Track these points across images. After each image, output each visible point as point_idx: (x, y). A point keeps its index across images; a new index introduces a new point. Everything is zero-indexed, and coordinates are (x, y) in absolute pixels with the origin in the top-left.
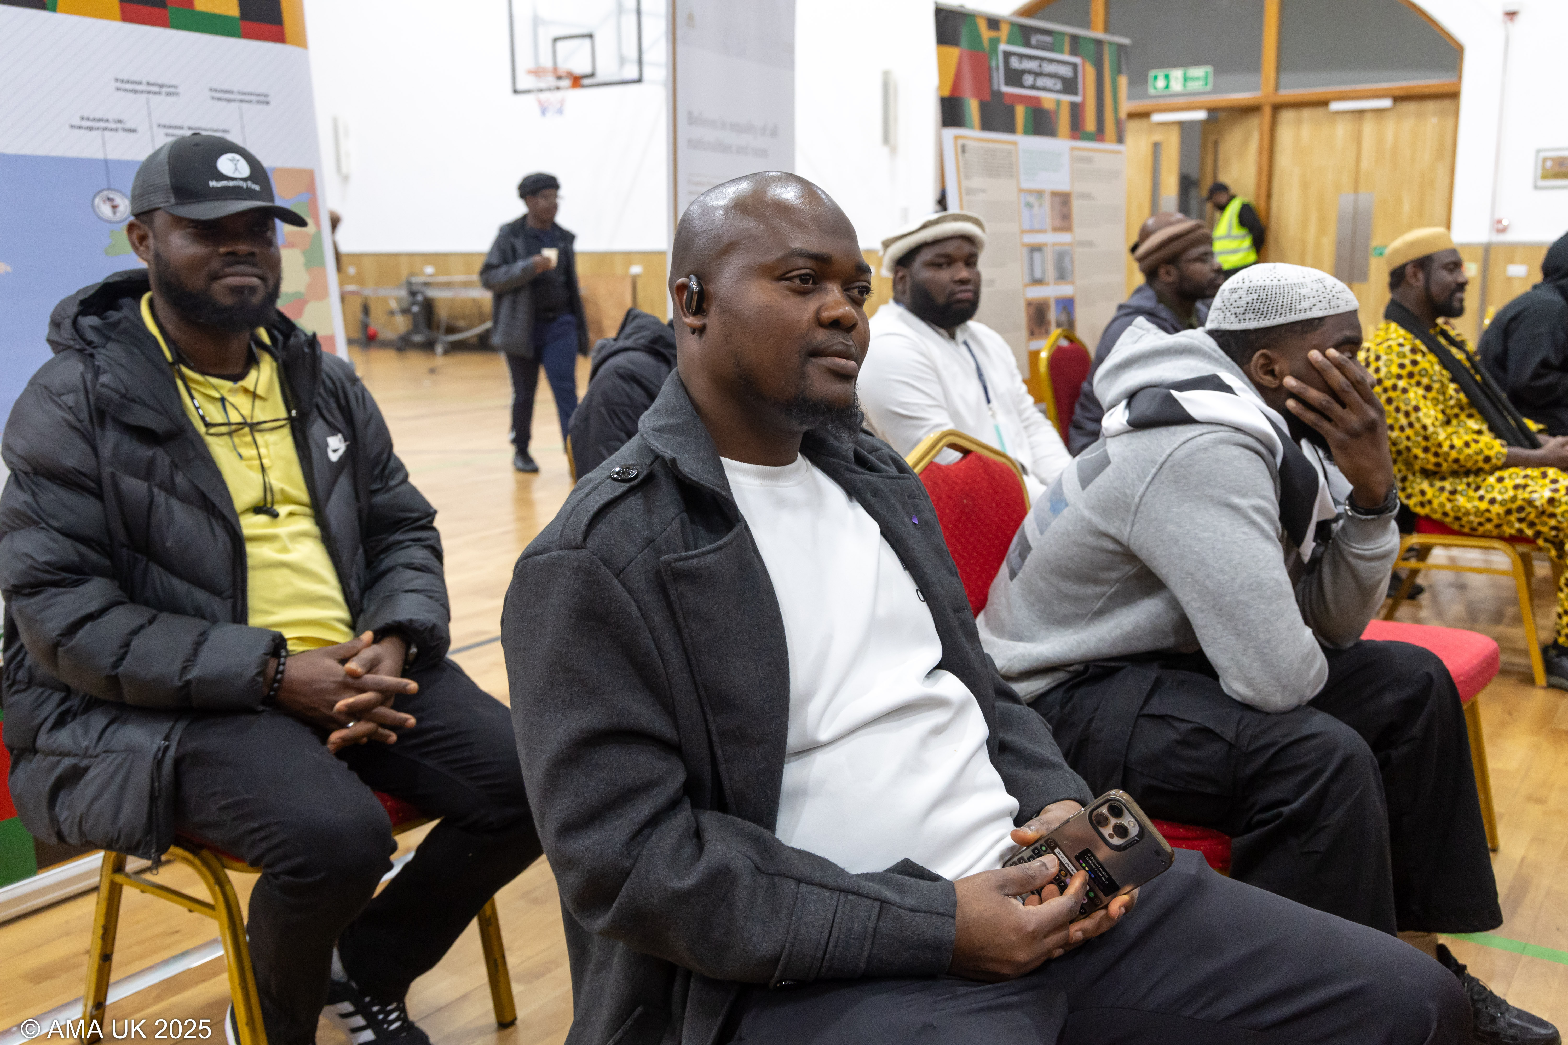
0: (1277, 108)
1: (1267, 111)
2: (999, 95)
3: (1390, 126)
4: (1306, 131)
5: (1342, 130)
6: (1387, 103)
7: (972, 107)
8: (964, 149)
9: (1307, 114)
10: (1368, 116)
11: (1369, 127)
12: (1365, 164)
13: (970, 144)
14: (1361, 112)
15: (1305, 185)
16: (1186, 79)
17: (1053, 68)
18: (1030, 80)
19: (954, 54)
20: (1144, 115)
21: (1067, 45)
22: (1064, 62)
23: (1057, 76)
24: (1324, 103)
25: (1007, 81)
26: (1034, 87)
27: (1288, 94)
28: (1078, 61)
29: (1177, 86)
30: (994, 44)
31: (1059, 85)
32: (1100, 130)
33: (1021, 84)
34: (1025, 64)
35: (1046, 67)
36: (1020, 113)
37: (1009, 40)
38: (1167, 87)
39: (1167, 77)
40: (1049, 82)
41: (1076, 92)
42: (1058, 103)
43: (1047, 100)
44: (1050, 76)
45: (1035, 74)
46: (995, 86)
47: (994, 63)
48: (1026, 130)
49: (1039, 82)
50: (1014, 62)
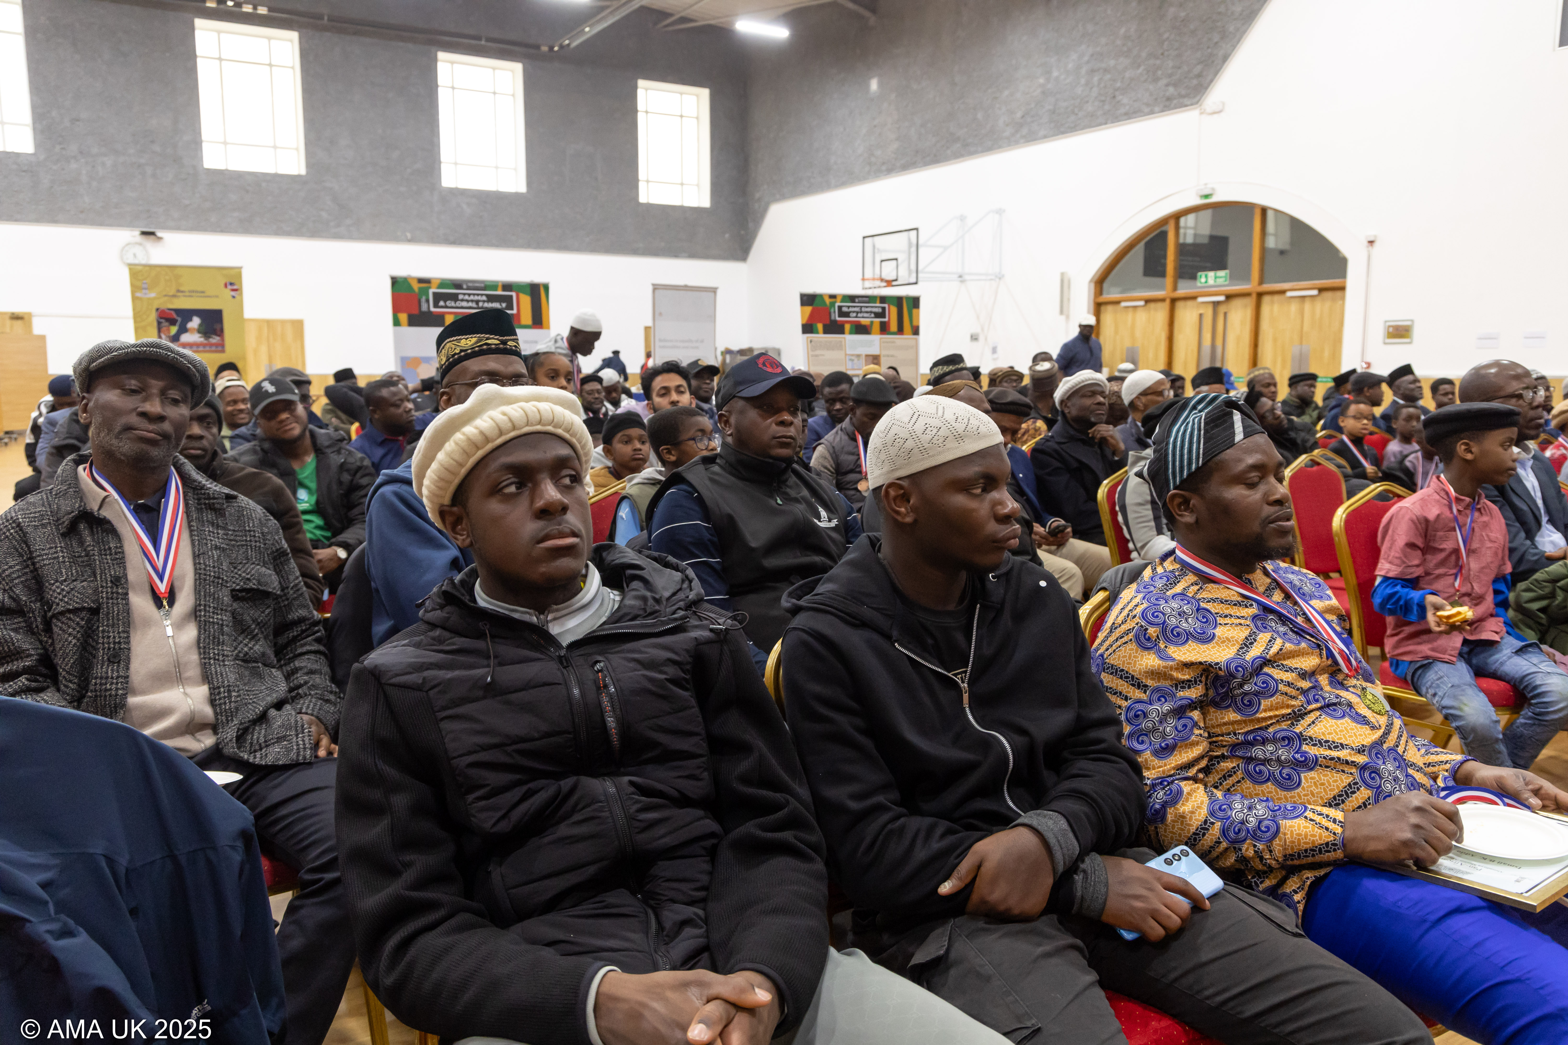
0: (1260, 295)
1: (1254, 296)
2: (835, 321)
3: (1318, 305)
4: (1276, 307)
5: (1294, 307)
6: (1315, 292)
7: (820, 326)
8: (811, 341)
9: (1276, 298)
10: (1307, 299)
11: (1307, 306)
12: (1305, 328)
13: (814, 339)
14: (1304, 297)
15: (1275, 340)
16: (1216, 277)
17: (869, 310)
18: (854, 315)
19: (809, 309)
20: (1194, 298)
21: (878, 300)
22: (877, 307)
23: (871, 312)
24: (1283, 292)
25: (839, 316)
26: (856, 317)
27: (1267, 287)
28: (886, 306)
29: (1211, 282)
30: (833, 304)
31: (873, 315)
32: (900, 330)
33: (849, 317)
34: (851, 309)
35: (863, 309)
36: (847, 327)
37: (842, 302)
38: (1206, 282)
39: (1206, 276)
40: (865, 315)
41: (885, 317)
42: (872, 322)
43: (865, 321)
44: (867, 312)
45: (857, 313)
46: (833, 318)
47: (832, 310)
48: (851, 333)
49: (859, 315)
50: (845, 309)
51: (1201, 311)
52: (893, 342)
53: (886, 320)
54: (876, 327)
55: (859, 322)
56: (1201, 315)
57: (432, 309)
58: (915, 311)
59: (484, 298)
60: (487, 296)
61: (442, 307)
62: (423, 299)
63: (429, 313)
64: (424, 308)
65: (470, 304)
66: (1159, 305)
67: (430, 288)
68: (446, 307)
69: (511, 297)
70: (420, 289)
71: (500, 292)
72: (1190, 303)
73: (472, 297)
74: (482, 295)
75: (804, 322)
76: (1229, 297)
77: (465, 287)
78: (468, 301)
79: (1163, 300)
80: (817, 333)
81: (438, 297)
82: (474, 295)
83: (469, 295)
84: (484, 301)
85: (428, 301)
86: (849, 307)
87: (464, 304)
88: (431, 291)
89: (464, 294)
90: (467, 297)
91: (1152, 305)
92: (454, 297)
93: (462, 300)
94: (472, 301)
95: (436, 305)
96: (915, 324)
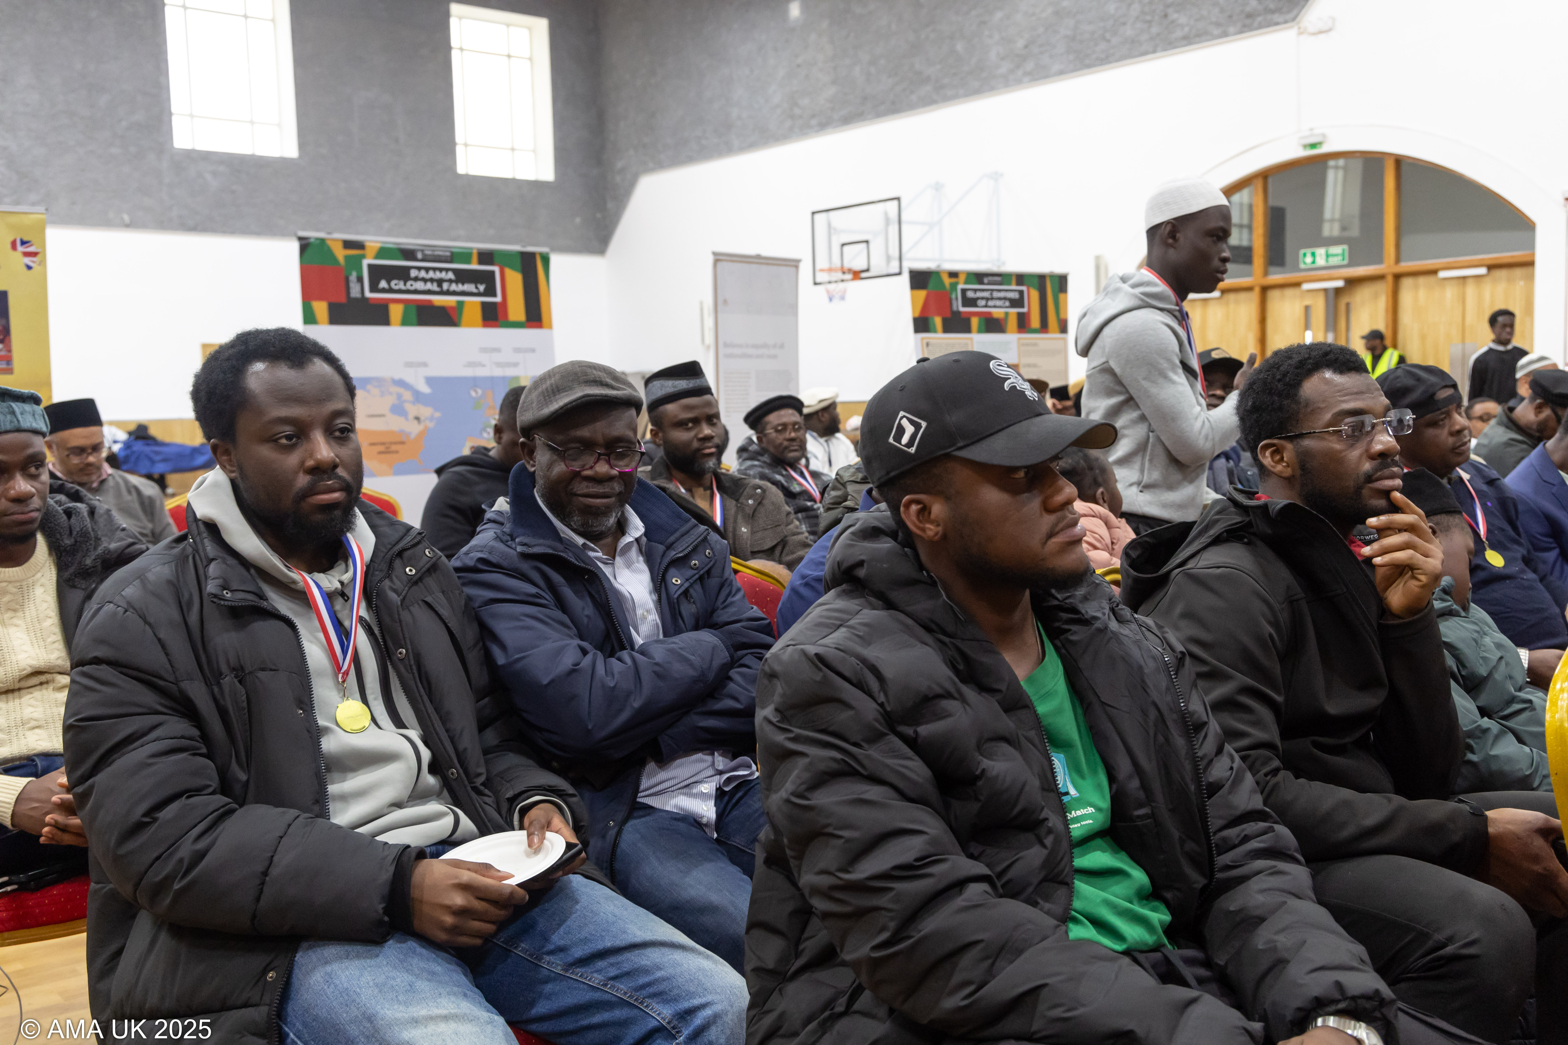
0: (1398, 277)
1: (1390, 279)
2: (959, 313)
3: (1487, 288)
4: (1422, 293)
5: (1450, 293)
6: (1483, 271)
7: (938, 321)
8: (928, 344)
9: (1423, 280)
10: (1470, 281)
11: (1471, 290)
12: (1469, 320)
13: (931, 341)
14: (1464, 279)
15: (1423, 337)
16: (1328, 256)
17: (1002, 295)
18: (983, 303)
19: (922, 294)
20: (1297, 285)
21: (1014, 280)
22: (1012, 290)
23: (1005, 299)
24: (1434, 272)
25: (964, 305)
26: (986, 306)
27: (1406, 266)
28: (1024, 288)
29: (1321, 262)
30: (954, 286)
31: (1007, 303)
32: (1044, 327)
33: (976, 306)
34: (979, 294)
35: (996, 294)
36: (975, 322)
37: (966, 283)
38: (1314, 262)
39: (1313, 255)
40: (998, 303)
41: (1022, 306)
42: (1007, 314)
43: (997, 313)
44: (1000, 299)
45: (987, 299)
46: (955, 308)
47: (953, 296)
48: (980, 331)
49: (990, 303)
50: (970, 294)
51: (1307, 302)
52: (1035, 345)
53: (1025, 310)
54: (1012, 322)
55: (990, 313)
56: (1307, 308)
57: (368, 294)
58: (1061, 296)
59: (451, 275)
60: (455, 271)
61: (384, 291)
62: (353, 277)
63: (364, 299)
64: (355, 292)
65: (428, 286)
66: (1243, 296)
67: (363, 257)
68: (391, 290)
69: (492, 273)
70: (347, 258)
71: (475, 266)
72: (1289, 292)
73: (431, 274)
74: (447, 270)
75: (917, 315)
76: (1352, 283)
77: (419, 256)
78: (425, 280)
79: (1249, 289)
80: (935, 331)
81: (377, 273)
82: (435, 269)
83: (427, 270)
84: (450, 281)
85: (360, 279)
86: (975, 290)
87: (420, 286)
88: (366, 262)
89: (419, 269)
90: (423, 274)
91: (1232, 297)
92: (403, 274)
93: (416, 279)
94: (432, 280)
95: (374, 288)
96: (1062, 316)
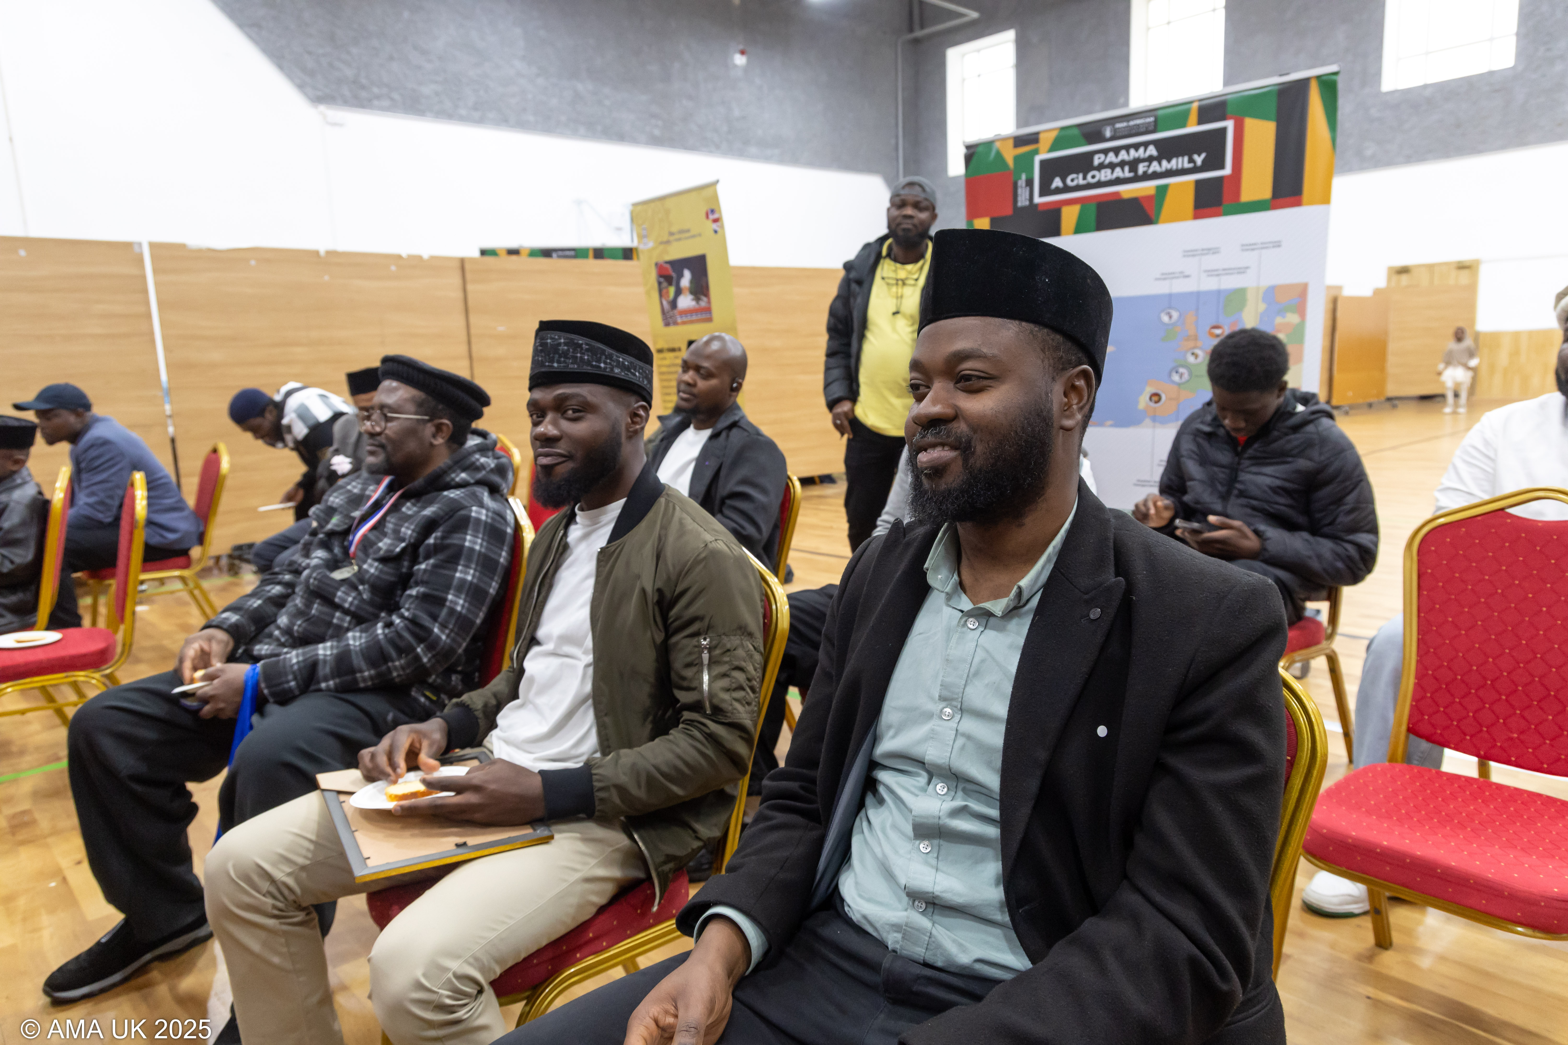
57: (1037, 200)
59: (1152, 151)
60: (1156, 143)
61: (1058, 191)
62: (1022, 182)
63: (1032, 206)
64: (1023, 201)
65: (1118, 173)
67: (1036, 152)
68: (1066, 189)
69: (1221, 131)
70: (1017, 159)
71: (1193, 128)
73: (1123, 155)
74: (1146, 144)
77: (1108, 133)
78: (1112, 166)
81: (1051, 169)
82: (1127, 148)
83: (1116, 150)
84: (1150, 159)
85: (1030, 183)
87: (1105, 175)
88: (1037, 159)
89: (1105, 152)
90: (1111, 158)
92: (1083, 164)
93: (1101, 167)
94: (1122, 164)
95: (1045, 190)
